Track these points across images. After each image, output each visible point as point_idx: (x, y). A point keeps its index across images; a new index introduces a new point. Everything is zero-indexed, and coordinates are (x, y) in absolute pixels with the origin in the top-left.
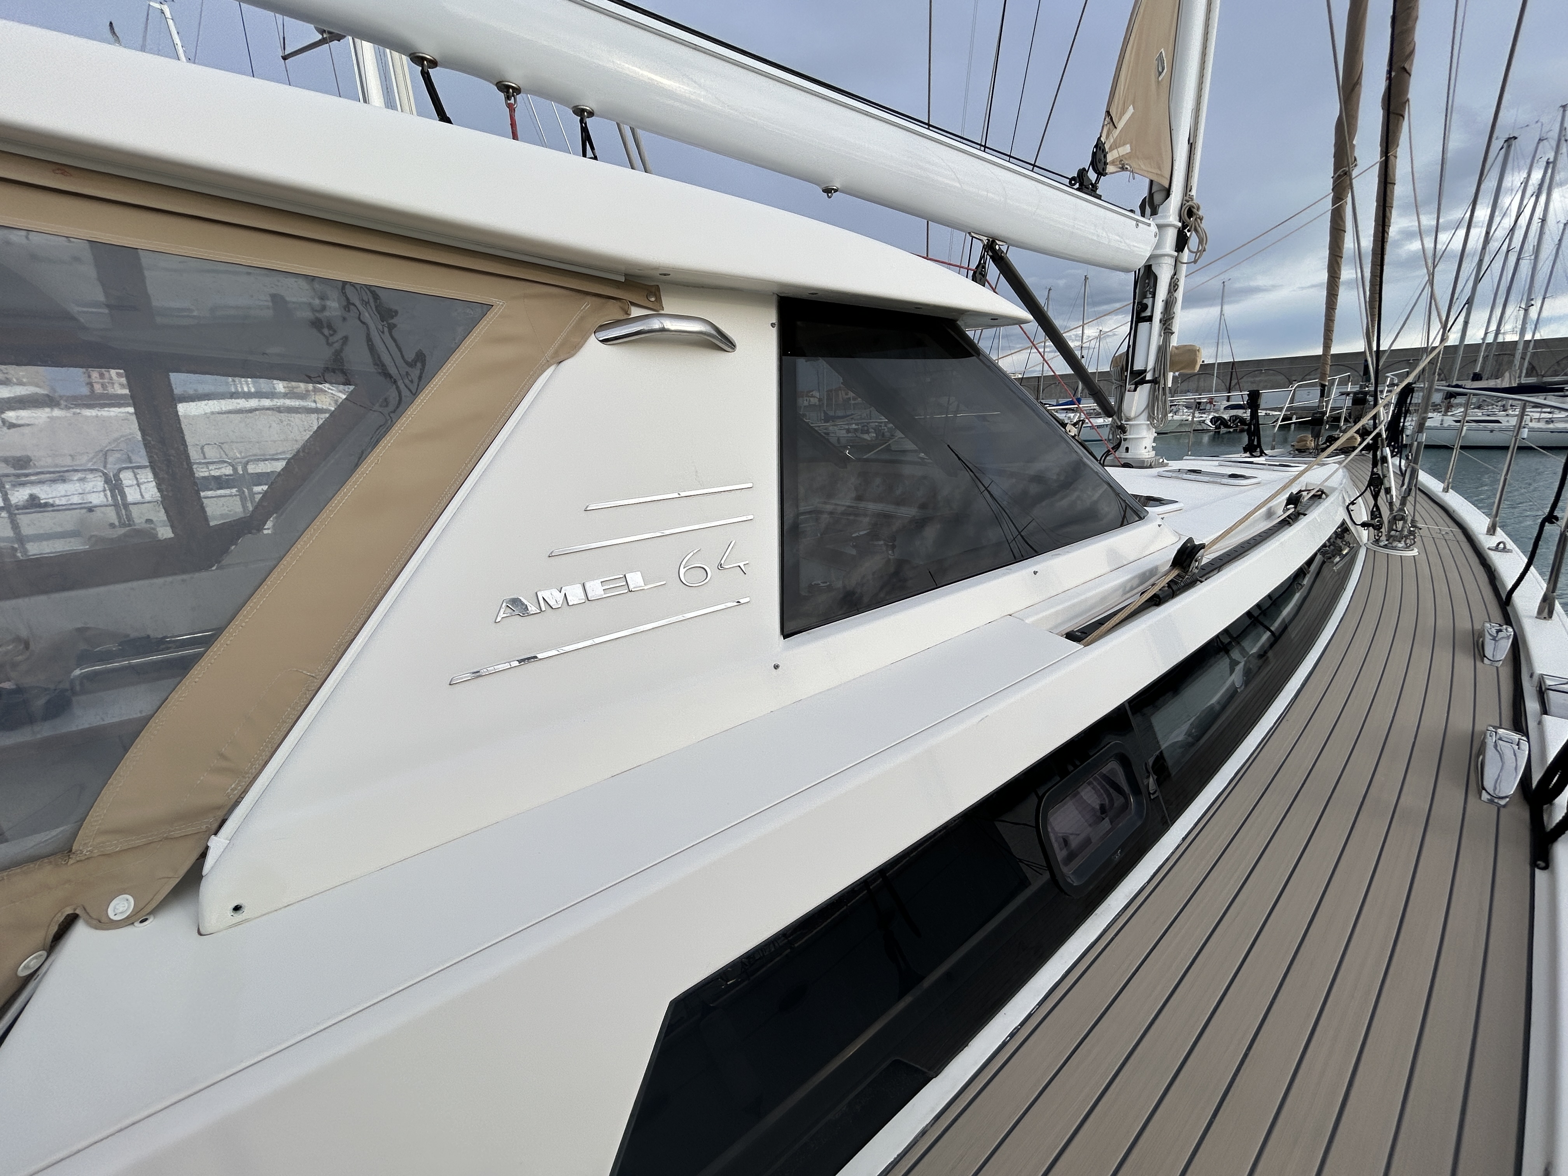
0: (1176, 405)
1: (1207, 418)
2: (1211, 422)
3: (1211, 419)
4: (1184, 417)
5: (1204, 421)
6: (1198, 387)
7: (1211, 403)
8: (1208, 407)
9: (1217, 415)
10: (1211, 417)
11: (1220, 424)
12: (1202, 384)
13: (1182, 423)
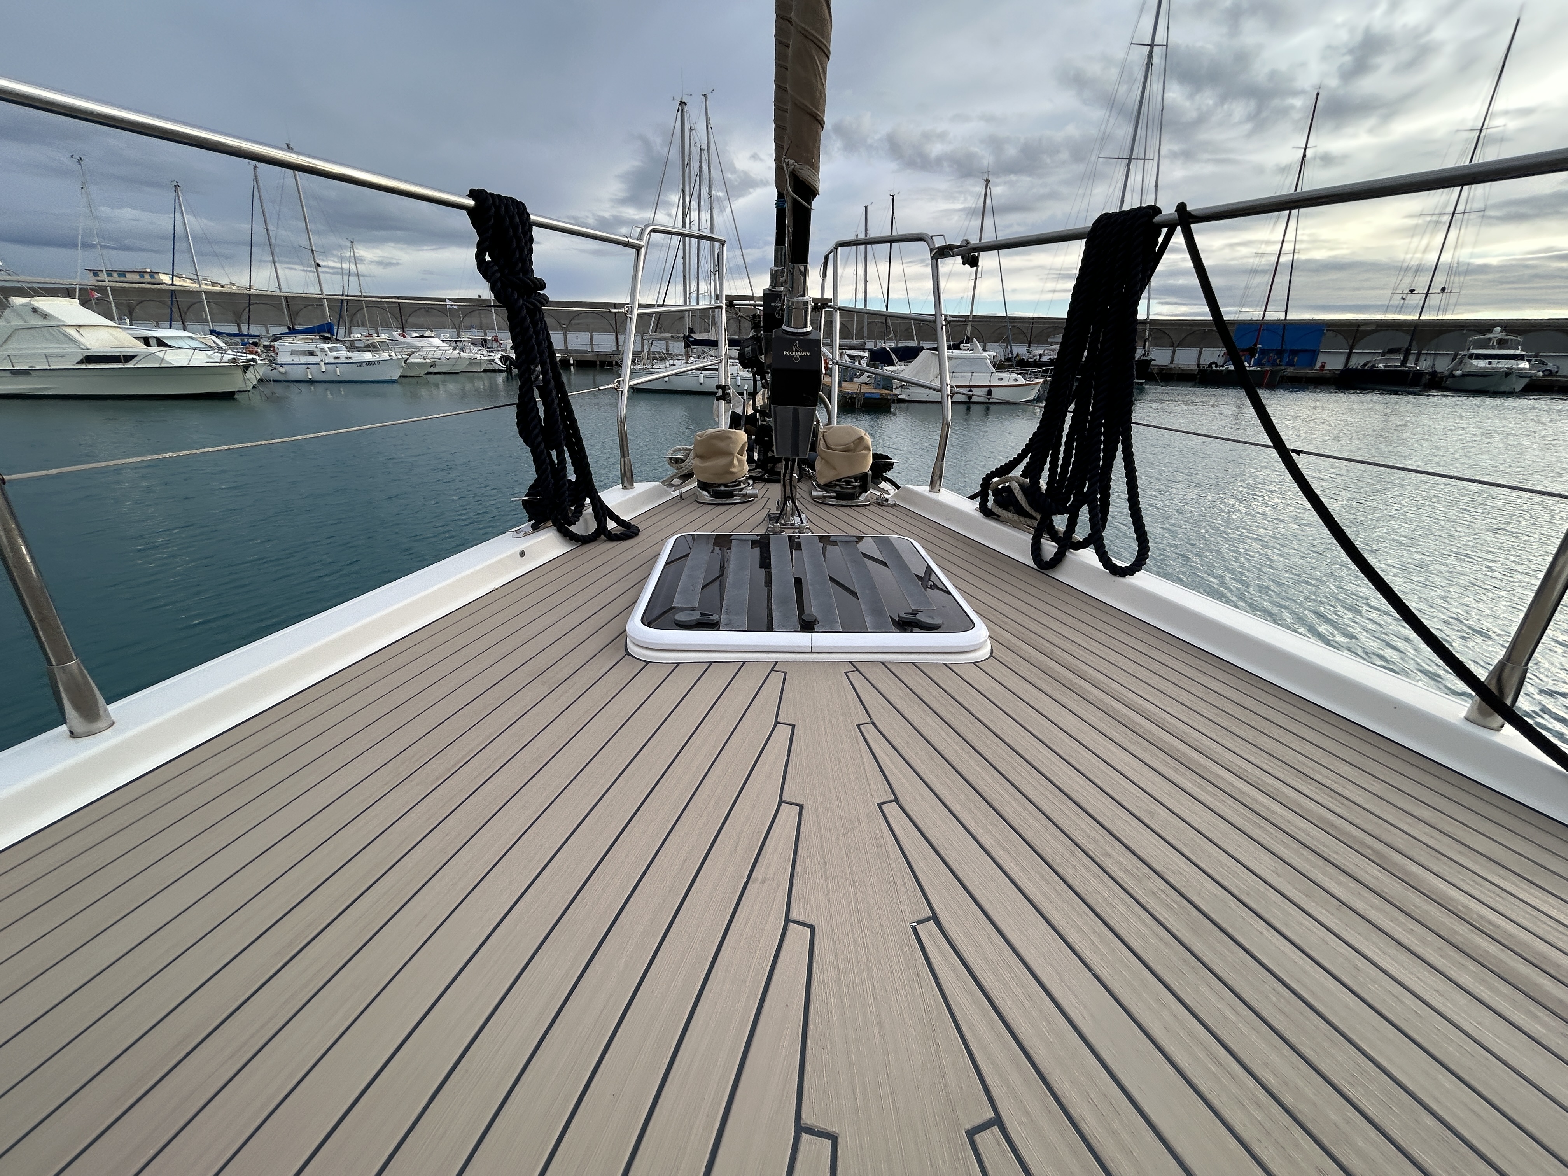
0: (461, 341)
1: (497, 356)
2: (501, 361)
3: (501, 359)
4: (472, 354)
5: (493, 360)
6: (481, 323)
7: (496, 341)
8: (495, 345)
9: (505, 354)
10: (499, 356)
11: (510, 364)
12: (484, 321)
13: (472, 362)
